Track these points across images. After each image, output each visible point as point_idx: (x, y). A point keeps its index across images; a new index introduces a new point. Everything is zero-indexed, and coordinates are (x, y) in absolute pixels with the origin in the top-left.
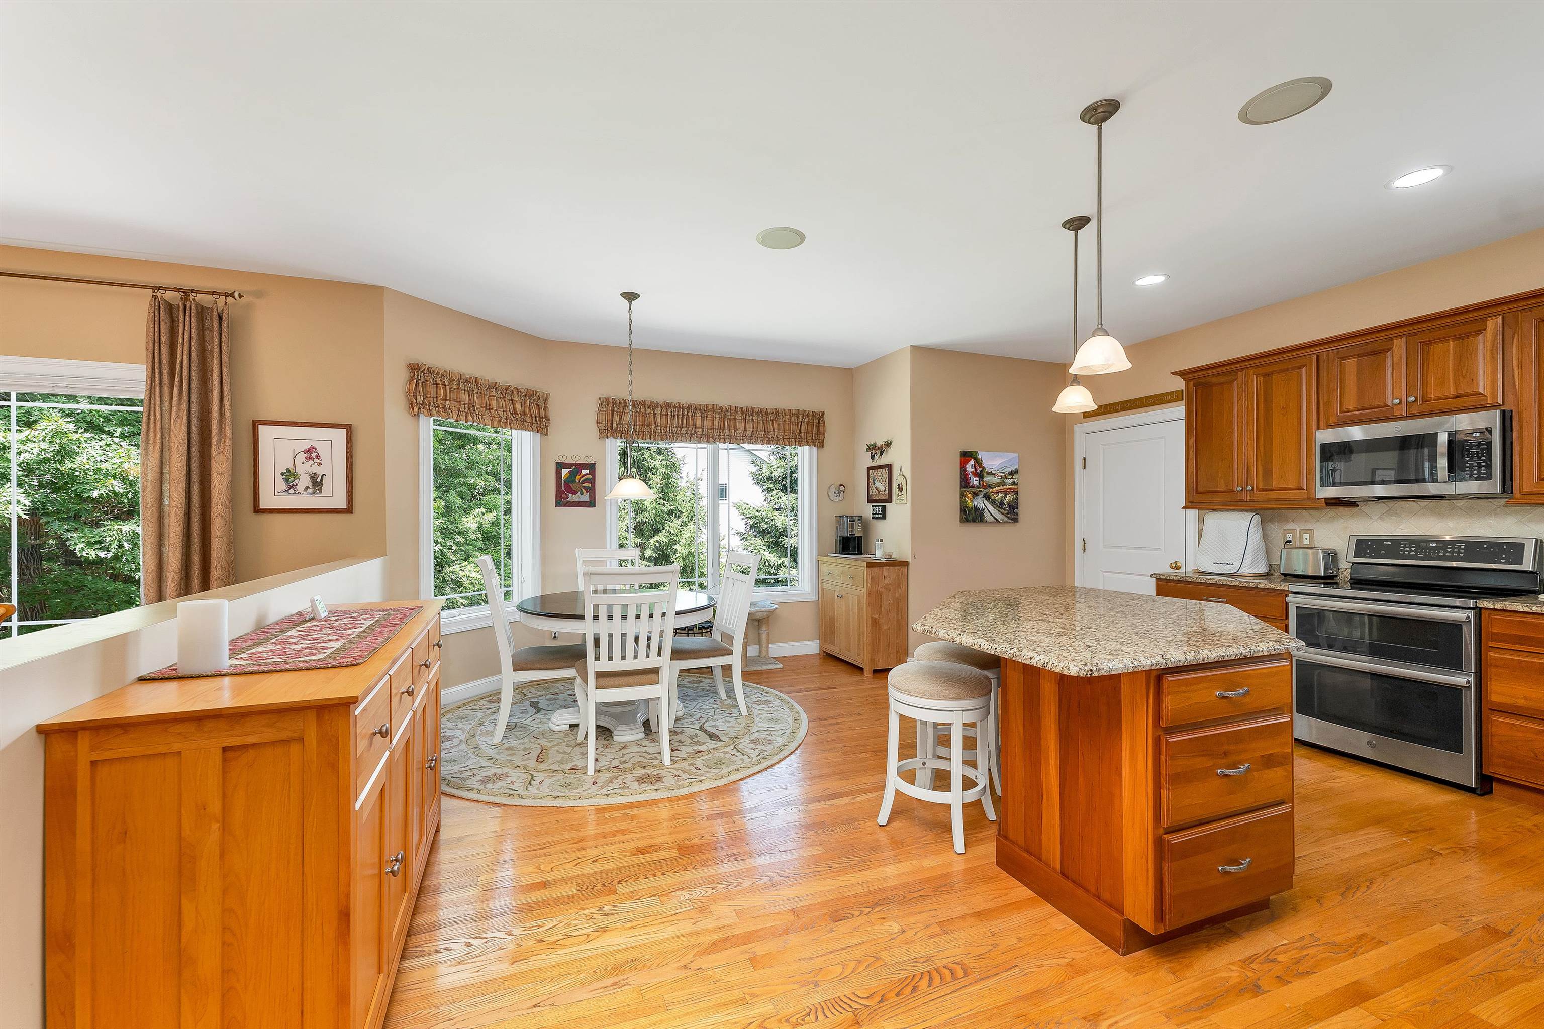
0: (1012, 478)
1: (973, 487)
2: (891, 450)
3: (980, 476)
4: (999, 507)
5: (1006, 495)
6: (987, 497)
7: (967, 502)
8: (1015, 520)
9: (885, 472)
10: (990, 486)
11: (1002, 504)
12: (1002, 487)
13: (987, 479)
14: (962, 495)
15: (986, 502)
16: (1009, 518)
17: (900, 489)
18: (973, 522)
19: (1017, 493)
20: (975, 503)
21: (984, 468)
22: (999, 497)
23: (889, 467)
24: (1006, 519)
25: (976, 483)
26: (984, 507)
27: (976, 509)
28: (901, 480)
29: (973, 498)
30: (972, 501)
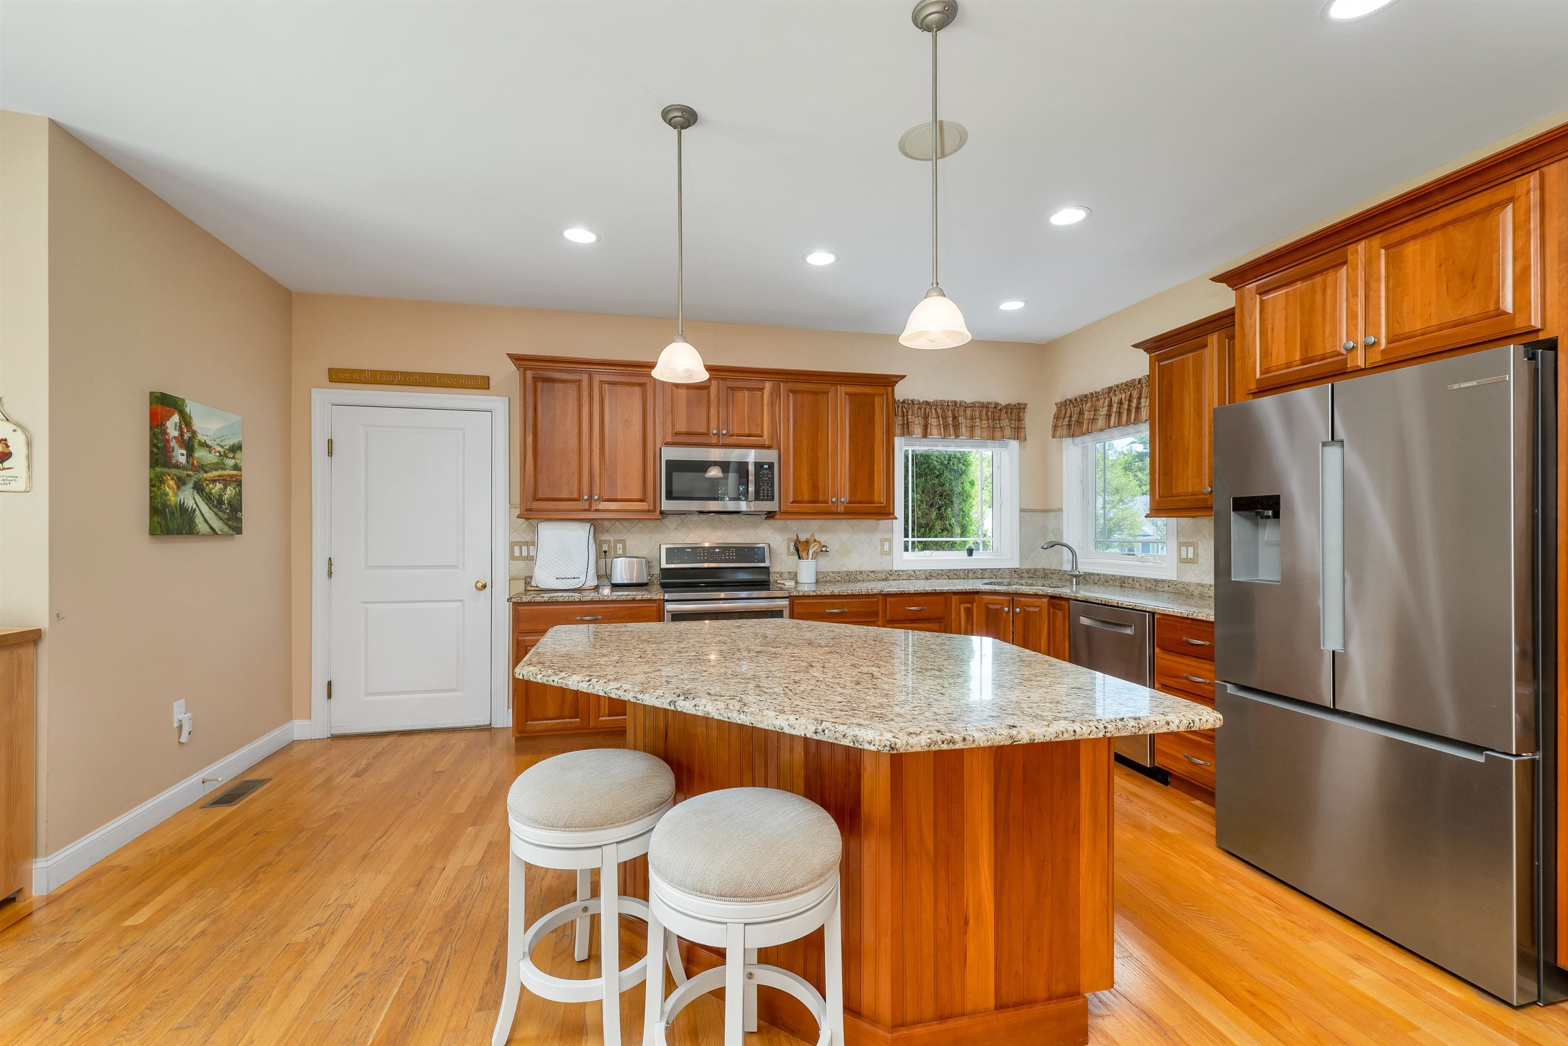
0: (234, 458)
1: (177, 466)
3: (190, 450)
4: (216, 507)
5: (225, 488)
6: (199, 488)
7: (167, 494)
8: (238, 530)
10: (203, 468)
11: (220, 502)
12: (220, 472)
13: (200, 454)
14: (156, 483)
15: (198, 498)
16: (229, 527)
18: (178, 534)
19: (239, 483)
20: (181, 496)
21: (194, 433)
22: (217, 488)
24: (226, 529)
25: (183, 460)
26: (194, 506)
27: (182, 508)
29: (178, 488)
30: (176, 495)
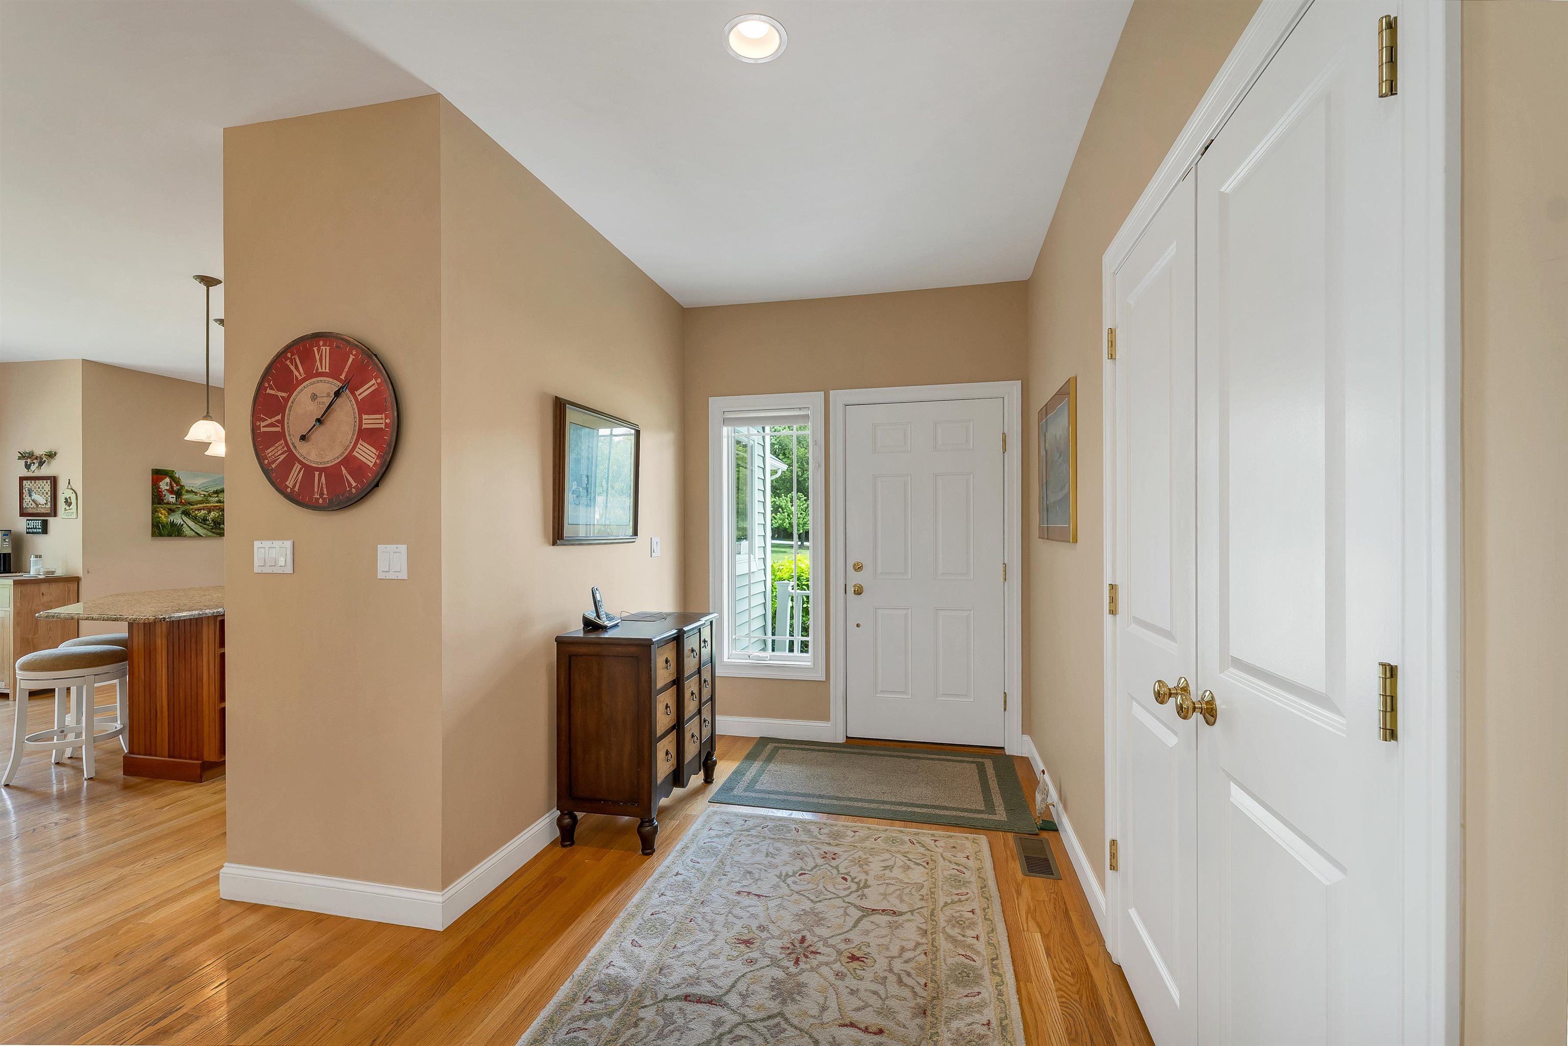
0: (217, 496)
1: (168, 503)
2: (55, 462)
3: (178, 494)
4: (201, 523)
5: (209, 512)
6: (186, 513)
7: (160, 518)
8: (222, 534)
9: (47, 486)
10: (190, 504)
11: (205, 520)
12: (205, 505)
13: (186, 496)
14: (154, 511)
15: (185, 518)
16: (213, 532)
17: (68, 502)
18: (168, 536)
19: (223, 510)
20: (171, 518)
21: (182, 486)
22: (202, 513)
23: (54, 481)
24: (210, 534)
25: (173, 500)
26: (182, 523)
27: (173, 524)
28: (69, 494)
29: (169, 514)
30: (166, 517)
